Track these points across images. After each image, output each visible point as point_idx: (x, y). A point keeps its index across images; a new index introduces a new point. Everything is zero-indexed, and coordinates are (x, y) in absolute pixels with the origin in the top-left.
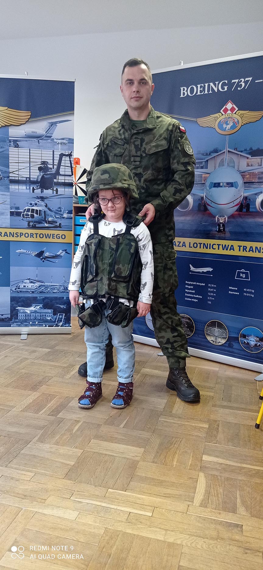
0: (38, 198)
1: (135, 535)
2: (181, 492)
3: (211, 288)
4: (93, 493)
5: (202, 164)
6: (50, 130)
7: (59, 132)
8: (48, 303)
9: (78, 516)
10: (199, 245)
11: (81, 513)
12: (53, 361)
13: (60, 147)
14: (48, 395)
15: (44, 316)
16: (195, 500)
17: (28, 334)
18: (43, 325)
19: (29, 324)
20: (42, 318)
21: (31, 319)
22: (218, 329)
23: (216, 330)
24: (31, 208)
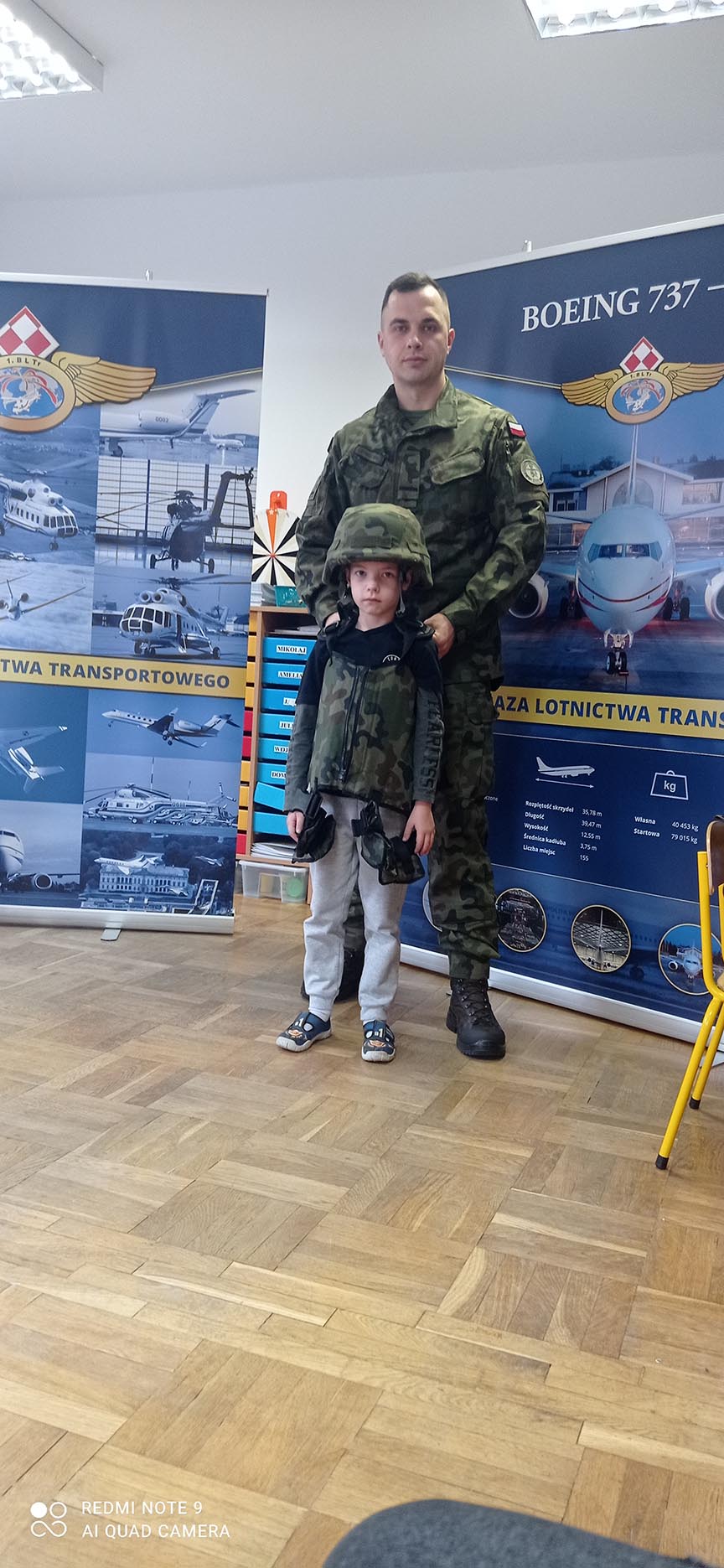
0: (163, 581)
1: (269, 1360)
2: (413, 1283)
3: (590, 818)
4: (192, 1268)
5: (572, 498)
6: (200, 413)
7: (224, 419)
8: (176, 852)
9: (142, 1309)
10: (560, 706)
11: (150, 1305)
12: (169, 991)
13: (223, 456)
14: (138, 1061)
15: (165, 884)
16: (444, 1302)
17: (122, 930)
18: (161, 907)
19: (127, 902)
20: (161, 890)
21: (132, 890)
22: (605, 929)
23: (601, 932)
24: (145, 607)
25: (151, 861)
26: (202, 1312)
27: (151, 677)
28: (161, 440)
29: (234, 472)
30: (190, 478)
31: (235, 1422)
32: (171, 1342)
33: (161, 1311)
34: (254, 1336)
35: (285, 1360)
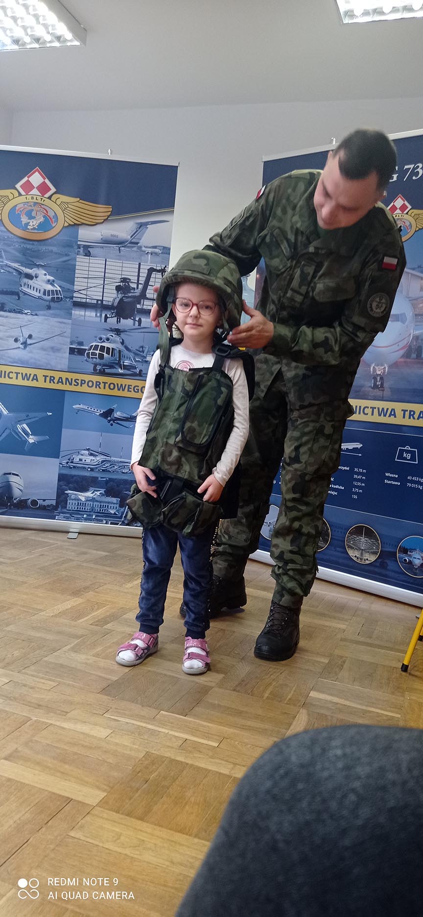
0: (112, 330)
2: (267, 726)
3: (359, 474)
4: (137, 713)
6: (137, 233)
7: (151, 237)
8: (113, 488)
9: (111, 734)
11: (115, 732)
12: (110, 567)
13: (149, 258)
14: (95, 603)
15: (105, 507)
17: (79, 533)
18: (102, 520)
19: (83, 517)
20: (103, 511)
21: (86, 510)
22: (366, 539)
23: (363, 540)
24: (100, 344)
25: (98, 493)
26: (146, 737)
27: (102, 385)
28: (113, 247)
29: (155, 268)
30: (129, 270)
31: (171, 797)
32: (128, 752)
33: (121, 735)
34: (178, 751)
35: (196, 765)
